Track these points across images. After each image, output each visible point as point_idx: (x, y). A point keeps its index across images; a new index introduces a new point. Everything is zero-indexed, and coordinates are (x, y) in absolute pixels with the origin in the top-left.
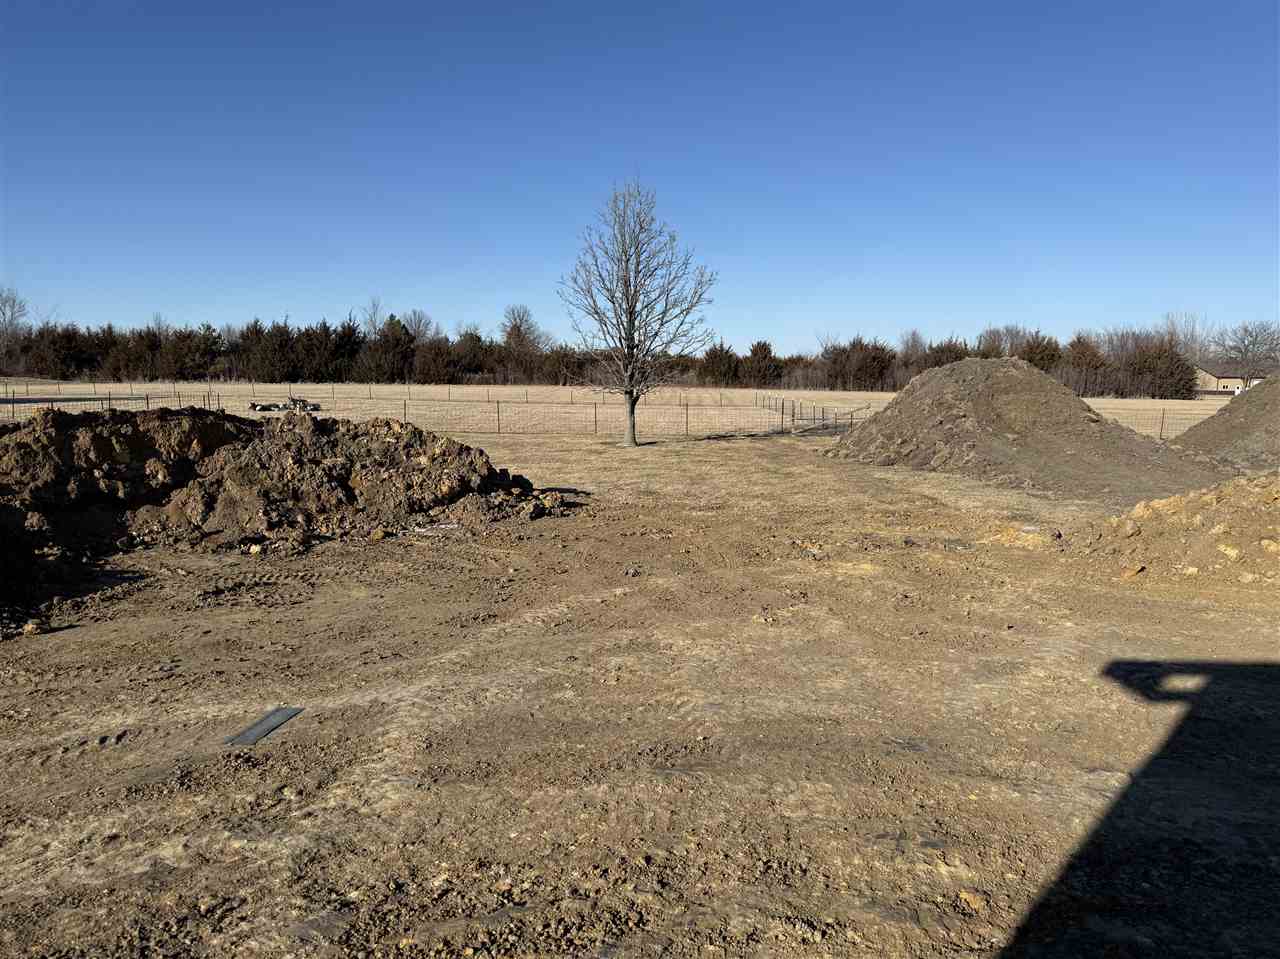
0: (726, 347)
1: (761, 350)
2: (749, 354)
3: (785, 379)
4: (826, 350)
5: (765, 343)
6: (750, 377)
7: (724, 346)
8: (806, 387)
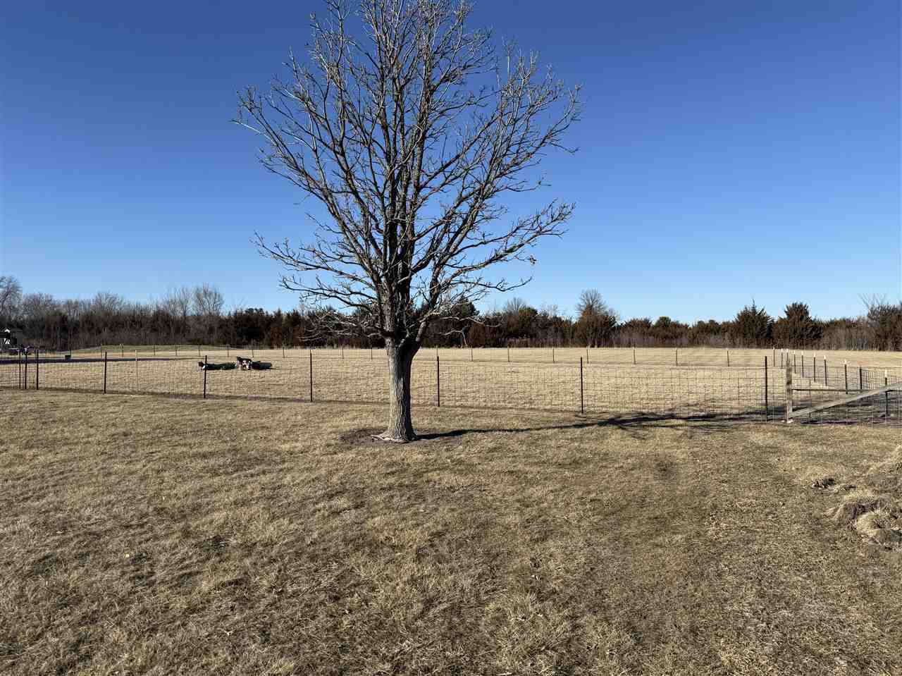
0: (758, 310)
1: (798, 312)
2: (784, 316)
3: (825, 340)
4: (873, 312)
5: (801, 305)
6: (785, 338)
7: (757, 309)
8: (849, 347)
